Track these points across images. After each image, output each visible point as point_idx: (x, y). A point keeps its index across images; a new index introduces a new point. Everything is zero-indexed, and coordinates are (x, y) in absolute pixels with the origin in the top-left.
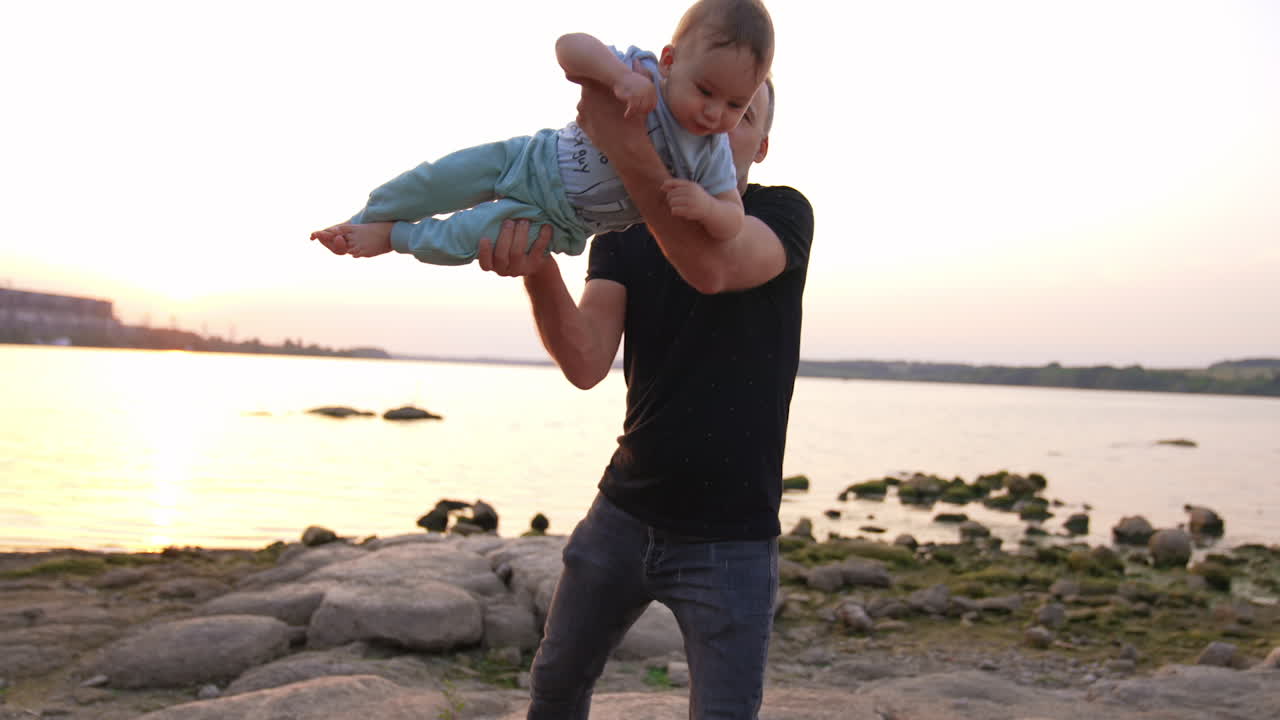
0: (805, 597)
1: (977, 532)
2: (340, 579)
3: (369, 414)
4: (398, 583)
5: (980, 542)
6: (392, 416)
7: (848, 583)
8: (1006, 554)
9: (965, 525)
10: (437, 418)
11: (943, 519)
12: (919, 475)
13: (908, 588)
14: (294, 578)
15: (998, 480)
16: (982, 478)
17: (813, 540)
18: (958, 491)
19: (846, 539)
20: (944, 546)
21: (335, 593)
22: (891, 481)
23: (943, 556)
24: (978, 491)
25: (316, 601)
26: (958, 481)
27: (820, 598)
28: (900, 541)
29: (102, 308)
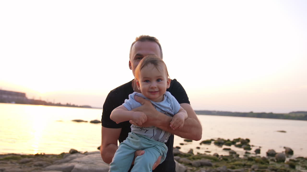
0: (191, 168)
1: (233, 153)
2: (78, 162)
3: (86, 122)
4: (92, 163)
5: (234, 155)
6: (92, 122)
7: (202, 165)
8: (240, 158)
9: (230, 151)
11: (225, 149)
12: (219, 139)
13: (217, 166)
14: (67, 162)
15: (238, 140)
16: (234, 140)
17: (193, 154)
18: (228, 143)
19: (201, 154)
20: (225, 156)
21: (77, 166)
22: (212, 140)
23: (225, 159)
24: (233, 143)
25: (72, 167)
26: (229, 140)
27: (195, 169)
28: (215, 155)
29: (23, 95)
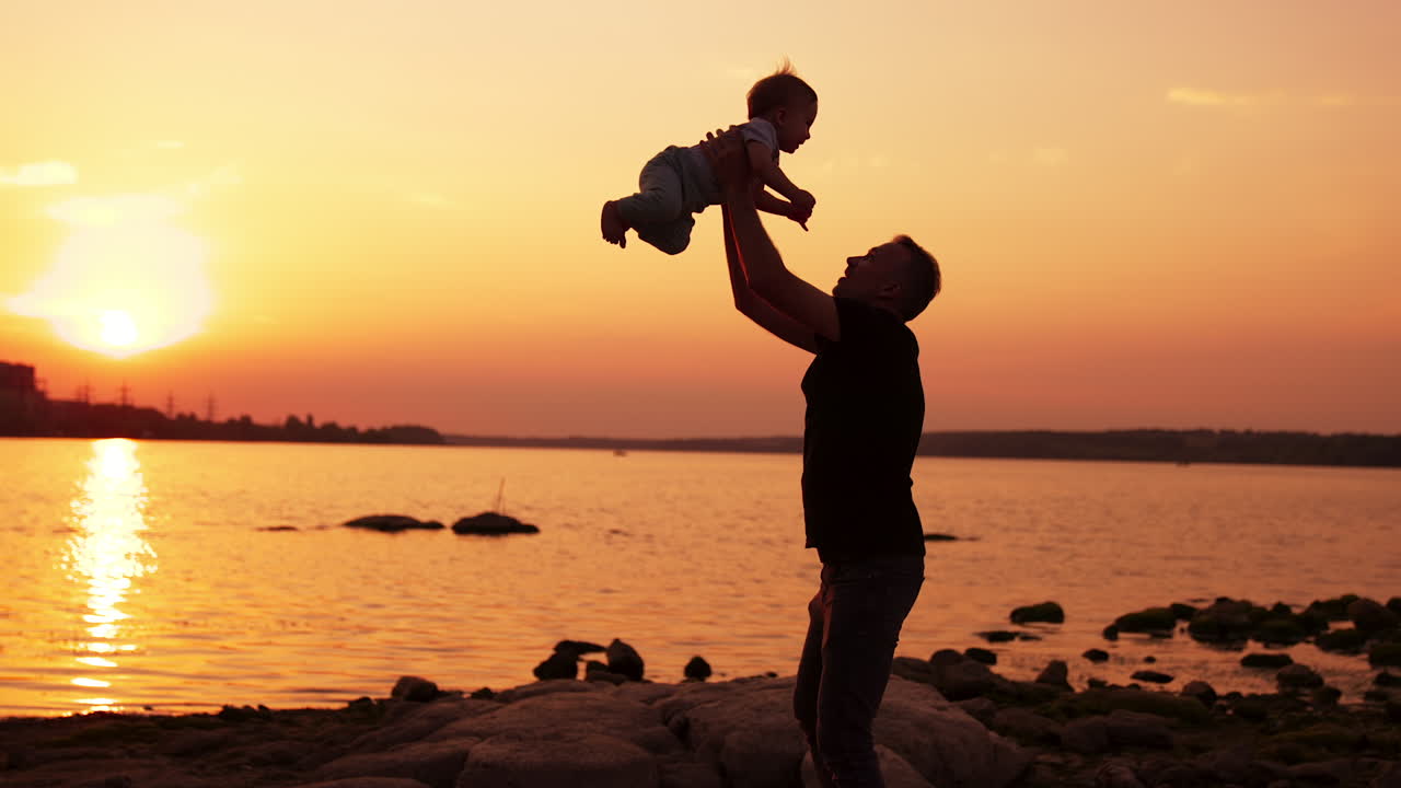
0: (1057, 760)
1: (1309, 679)
2: (481, 736)
3: (435, 526)
4: (557, 736)
5: (1307, 695)
6: (465, 527)
7: (1116, 742)
8: (1344, 709)
9: (1287, 670)
10: (531, 530)
11: (1252, 662)
12: (1222, 601)
13: (1196, 750)
14: (418, 736)
15: (1343, 606)
16: (1317, 605)
17: (1071, 689)
18: (1280, 624)
19: (1114, 687)
20: (1253, 697)
21: (481, 750)
22: (1180, 611)
23: (1248, 710)
24: (1312, 623)
25: (461, 759)
26: (1281, 609)
27: (1077, 761)
28: (1190, 689)
